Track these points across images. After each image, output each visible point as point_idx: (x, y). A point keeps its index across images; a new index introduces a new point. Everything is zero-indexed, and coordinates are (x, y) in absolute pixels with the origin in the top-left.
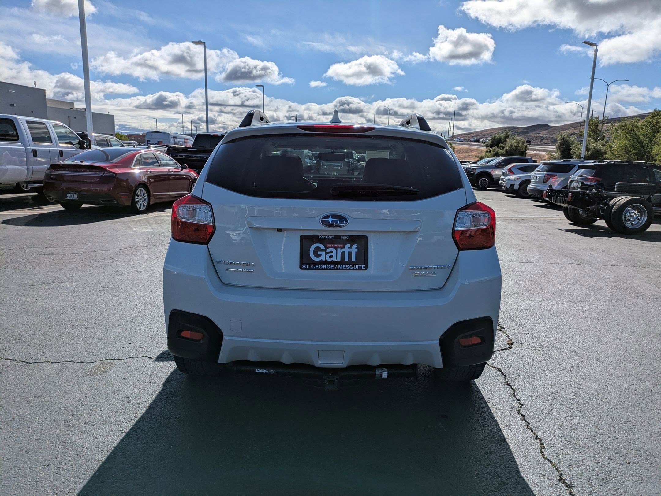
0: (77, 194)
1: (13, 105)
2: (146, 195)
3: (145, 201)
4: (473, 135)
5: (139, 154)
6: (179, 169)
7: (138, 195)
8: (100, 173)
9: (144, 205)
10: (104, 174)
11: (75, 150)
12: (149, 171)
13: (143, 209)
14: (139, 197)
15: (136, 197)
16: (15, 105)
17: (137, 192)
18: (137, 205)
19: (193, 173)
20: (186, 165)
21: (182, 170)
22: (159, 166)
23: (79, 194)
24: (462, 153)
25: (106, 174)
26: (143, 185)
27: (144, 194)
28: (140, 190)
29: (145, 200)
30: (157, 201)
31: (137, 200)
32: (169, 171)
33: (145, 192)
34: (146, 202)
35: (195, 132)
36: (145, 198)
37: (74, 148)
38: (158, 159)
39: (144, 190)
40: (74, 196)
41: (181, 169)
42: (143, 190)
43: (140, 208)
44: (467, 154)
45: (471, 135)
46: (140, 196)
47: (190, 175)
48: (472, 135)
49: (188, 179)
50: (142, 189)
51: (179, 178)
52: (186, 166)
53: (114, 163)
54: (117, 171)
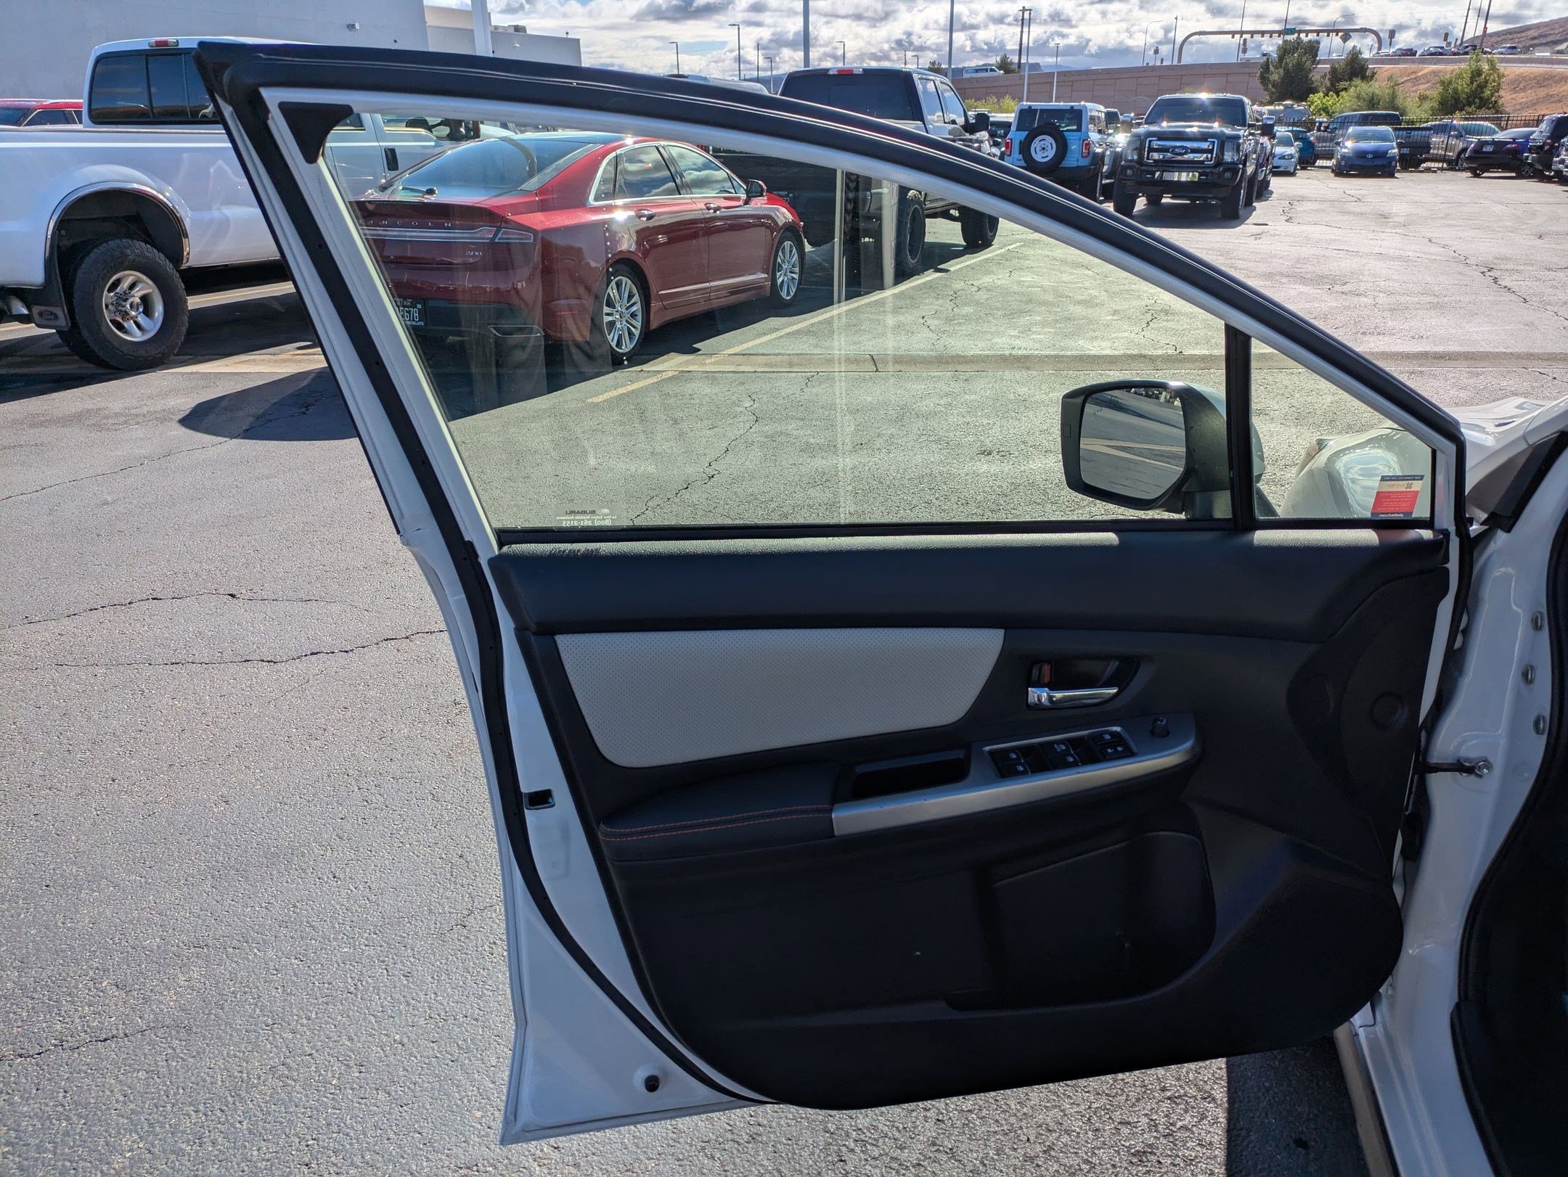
0: (419, 306)
1: (353, 26)
2: (636, 298)
3: (633, 322)
4: (1536, 34)
5: (613, 154)
6: (738, 199)
7: (610, 304)
8: (485, 233)
9: (630, 333)
10: (496, 235)
11: (433, 144)
12: (646, 212)
13: (627, 347)
14: (614, 307)
15: (606, 310)
16: (357, 26)
17: (609, 290)
18: (610, 338)
19: (784, 210)
20: (760, 182)
21: (746, 202)
22: (678, 190)
23: (424, 305)
24: (1524, 90)
25: (504, 233)
26: (626, 265)
27: (631, 296)
28: (619, 285)
29: (633, 315)
30: (670, 316)
31: (610, 318)
32: (709, 209)
33: (635, 291)
34: (639, 325)
35: (769, 73)
36: (634, 309)
37: (430, 140)
38: (673, 170)
39: (629, 282)
40: (409, 312)
41: (744, 196)
42: (627, 283)
43: (619, 344)
44: (1542, 92)
45: (1529, 33)
46: (617, 305)
47: (773, 215)
48: (1533, 33)
49: (768, 227)
50: (624, 279)
51: (736, 225)
52: (761, 186)
53: (528, 193)
54: (539, 221)
